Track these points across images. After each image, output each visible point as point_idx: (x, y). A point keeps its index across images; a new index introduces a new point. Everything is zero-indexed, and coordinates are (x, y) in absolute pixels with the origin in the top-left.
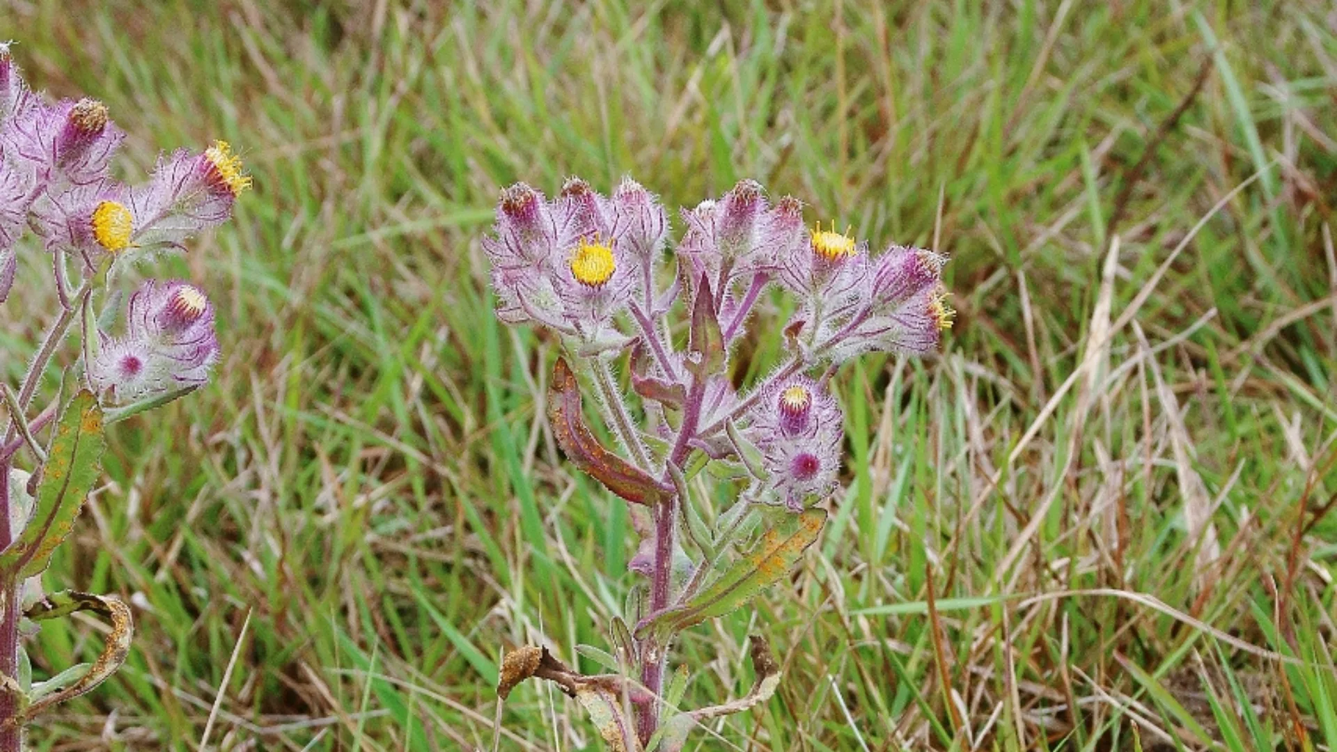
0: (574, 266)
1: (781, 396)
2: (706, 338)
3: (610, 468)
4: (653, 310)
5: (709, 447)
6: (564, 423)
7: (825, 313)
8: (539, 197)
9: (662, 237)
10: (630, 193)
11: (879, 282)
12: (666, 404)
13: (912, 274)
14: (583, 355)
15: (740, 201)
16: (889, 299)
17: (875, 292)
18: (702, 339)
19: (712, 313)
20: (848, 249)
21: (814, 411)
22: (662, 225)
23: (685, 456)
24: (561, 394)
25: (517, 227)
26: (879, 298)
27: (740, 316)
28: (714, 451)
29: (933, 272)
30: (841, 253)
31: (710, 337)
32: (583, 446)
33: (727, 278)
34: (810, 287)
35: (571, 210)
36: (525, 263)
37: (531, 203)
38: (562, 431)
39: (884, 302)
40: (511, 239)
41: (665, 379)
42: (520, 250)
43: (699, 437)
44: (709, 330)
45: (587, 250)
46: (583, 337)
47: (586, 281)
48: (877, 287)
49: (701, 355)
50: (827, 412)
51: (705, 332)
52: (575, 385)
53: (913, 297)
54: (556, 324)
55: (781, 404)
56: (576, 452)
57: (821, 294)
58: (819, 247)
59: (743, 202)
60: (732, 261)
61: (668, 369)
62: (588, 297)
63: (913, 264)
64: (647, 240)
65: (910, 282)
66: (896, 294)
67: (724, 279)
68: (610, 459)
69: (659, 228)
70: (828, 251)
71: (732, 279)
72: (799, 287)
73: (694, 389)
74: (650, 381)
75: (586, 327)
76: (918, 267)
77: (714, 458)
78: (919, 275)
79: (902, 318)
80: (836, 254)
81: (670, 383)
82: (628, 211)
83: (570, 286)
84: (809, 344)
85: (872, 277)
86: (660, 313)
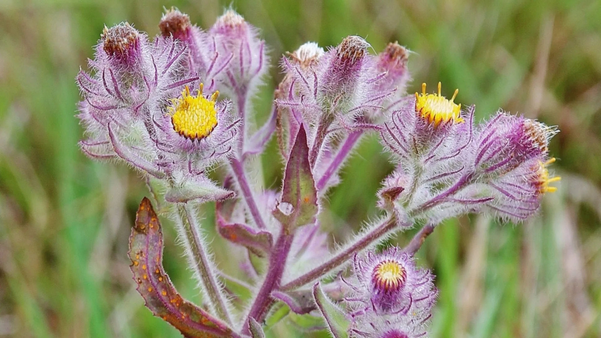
0: (175, 117)
1: (375, 270)
2: (298, 191)
3: (188, 317)
4: (245, 149)
5: (293, 300)
6: (144, 267)
7: (424, 177)
8: (142, 38)
9: (260, 74)
10: (231, 26)
11: (483, 151)
12: (252, 251)
13: (518, 145)
14: (171, 200)
15: (346, 60)
16: (492, 169)
17: (478, 160)
18: (295, 191)
19: (307, 166)
20: (454, 117)
21: (407, 288)
22: (261, 62)
23: (267, 308)
24: (143, 235)
25: (117, 69)
26: (483, 166)
27: (335, 164)
28: (298, 305)
29: (541, 144)
30: (446, 120)
31: (302, 191)
32: (163, 293)
33: (325, 133)
34: (411, 151)
35: (174, 54)
36: (121, 103)
37: (134, 44)
38: (141, 274)
39: (487, 171)
40: (108, 79)
41: (253, 226)
42: (118, 92)
43: (284, 289)
44: (302, 184)
45: (189, 101)
46: (172, 182)
47: (186, 133)
48: (481, 155)
49: (291, 206)
50: (422, 288)
51: (298, 185)
52: (158, 227)
53: (518, 168)
54: (146, 166)
55: (375, 279)
56: (153, 297)
57: (423, 159)
58: (424, 111)
59: (349, 59)
60: (332, 118)
61: (256, 214)
62: (186, 149)
63: (520, 135)
64: (245, 75)
65: (515, 153)
66: (500, 165)
67: (322, 132)
68: (189, 308)
69: (258, 65)
70: (432, 117)
71: (330, 134)
72: (401, 150)
73: (281, 239)
74: (236, 227)
75: (179, 176)
76: (524, 139)
77: (296, 312)
78: (525, 147)
79: (505, 188)
80: (442, 120)
81: (258, 230)
82: (226, 45)
83: (169, 137)
84: (406, 205)
85: (476, 146)
86: (252, 153)
